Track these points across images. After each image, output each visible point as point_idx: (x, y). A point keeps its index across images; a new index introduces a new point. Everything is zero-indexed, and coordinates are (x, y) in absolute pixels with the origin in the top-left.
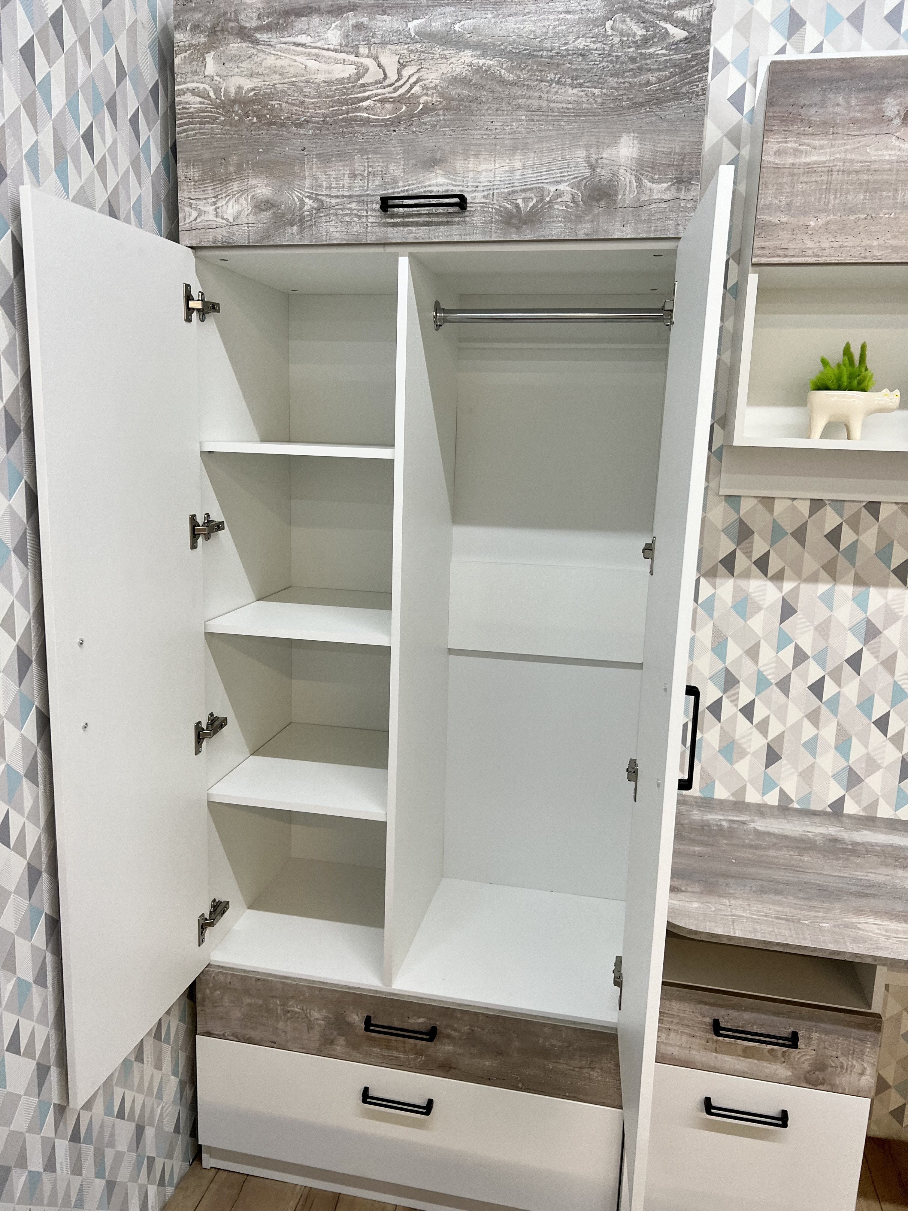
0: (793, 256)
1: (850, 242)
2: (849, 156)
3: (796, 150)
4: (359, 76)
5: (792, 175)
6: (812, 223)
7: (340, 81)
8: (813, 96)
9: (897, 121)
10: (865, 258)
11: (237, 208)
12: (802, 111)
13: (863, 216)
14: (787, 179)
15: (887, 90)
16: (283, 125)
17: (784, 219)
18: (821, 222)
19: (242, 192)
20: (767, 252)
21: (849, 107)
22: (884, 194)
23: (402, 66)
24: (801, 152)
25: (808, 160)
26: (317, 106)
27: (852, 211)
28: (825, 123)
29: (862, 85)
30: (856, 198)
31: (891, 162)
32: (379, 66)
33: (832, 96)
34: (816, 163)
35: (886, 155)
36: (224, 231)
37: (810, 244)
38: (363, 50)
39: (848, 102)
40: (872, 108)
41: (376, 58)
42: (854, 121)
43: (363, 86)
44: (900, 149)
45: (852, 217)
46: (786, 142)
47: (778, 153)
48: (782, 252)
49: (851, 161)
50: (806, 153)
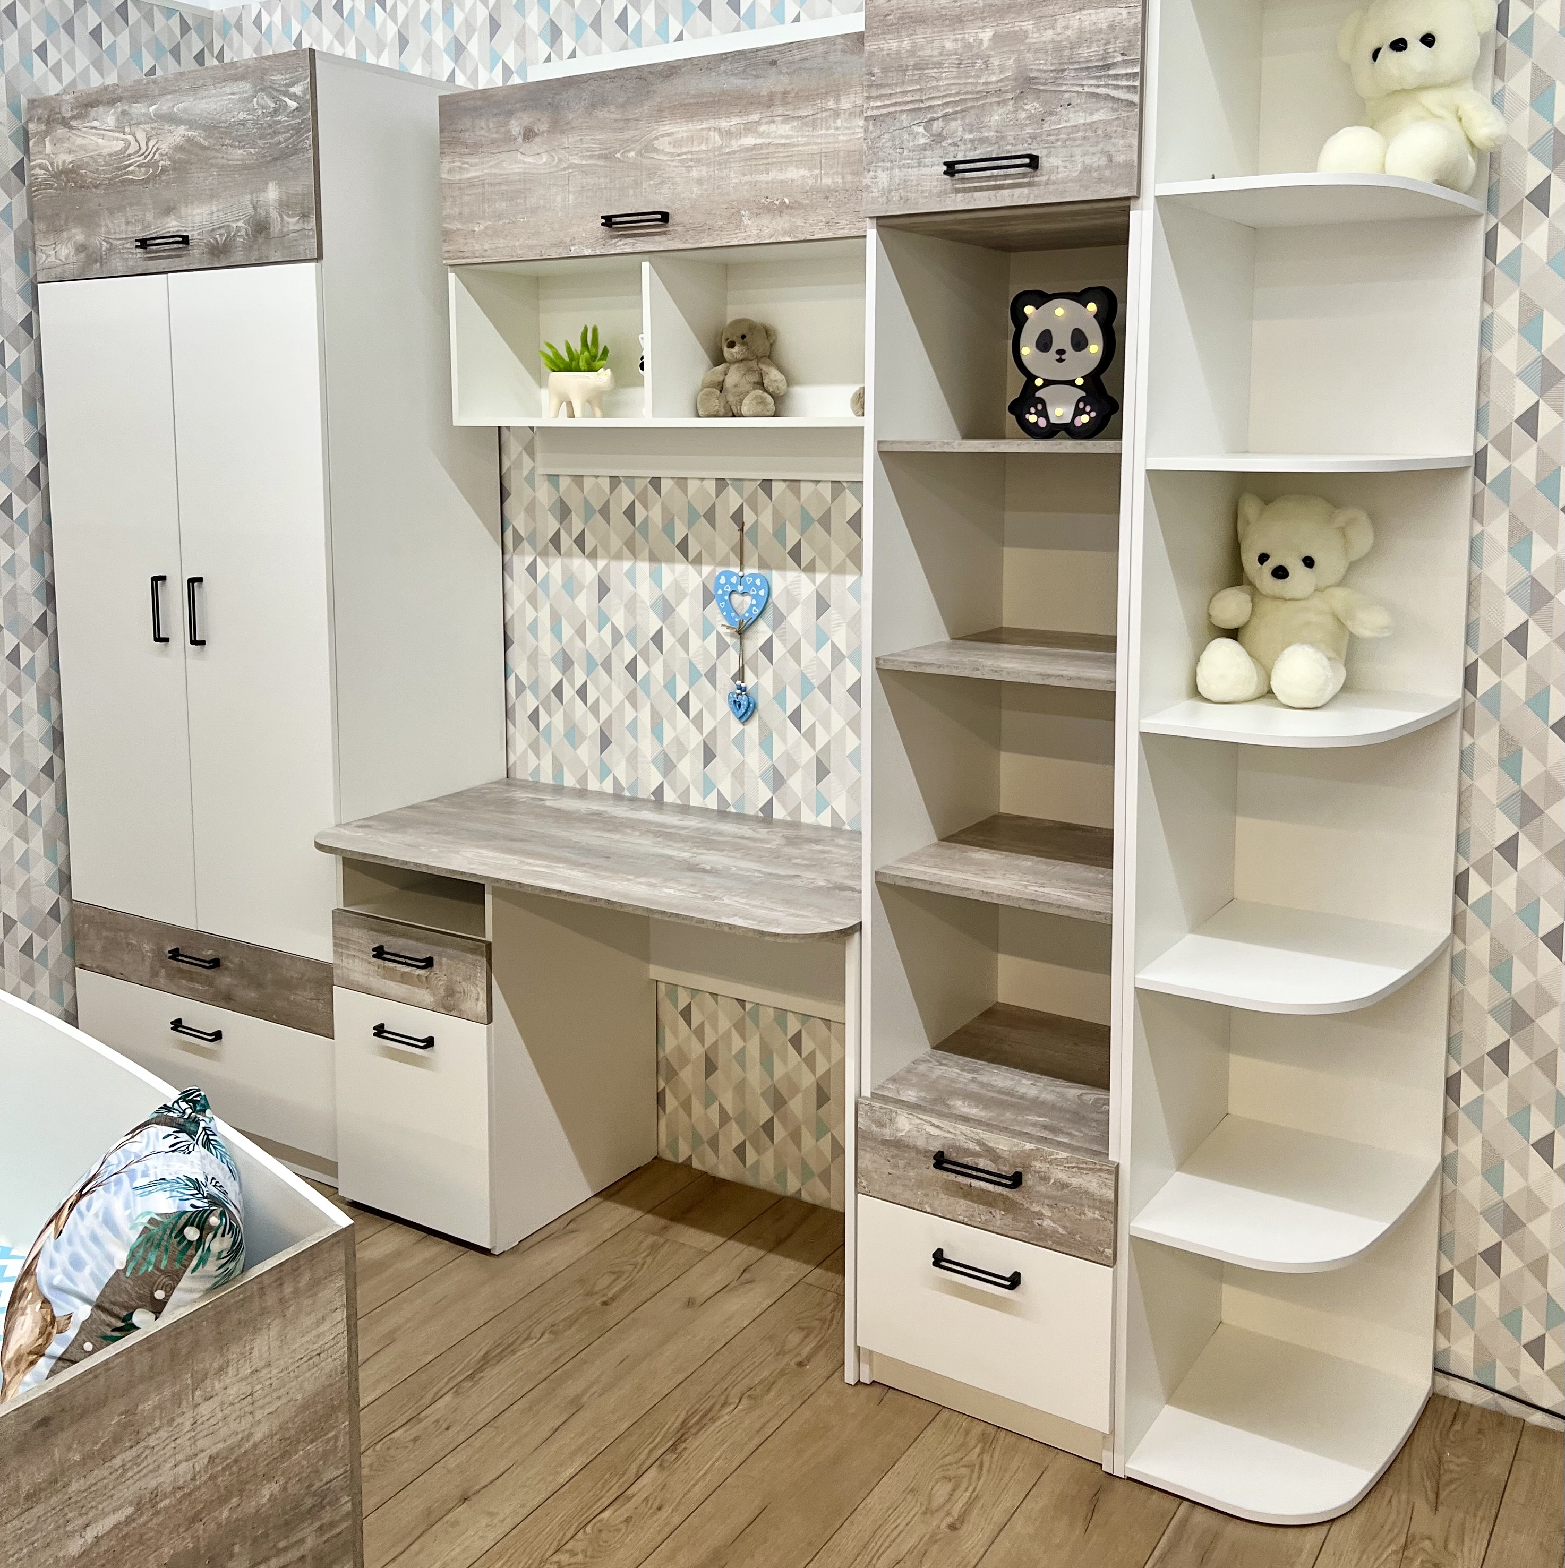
0: (468, 257)
1: (501, 243)
2: (493, 171)
3: (460, 168)
4: (126, 149)
5: (460, 188)
6: (477, 229)
7: (116, 153)
8: (466, 122)
9: (520, 139)
10: (512, 256)
11: (67, 251)
12: (461, 135)
13: (507, 221)
14: (457, 193)
15: (510, 114)
16: (88, 187)
17: (459, 226)
18: (482, 227)
19: (69, 239)
20: (451, 255)
21: (489, 130)
22: (519, 201)
23: (148, 140)
24: (464, 169)
25: (469, 176)
26: (105, 172)
27: (499, 217)
28: (475, 144)
29: (495, 111)
30: (502, 205)
31: (519, 174)
32: (136, 140)
33: (477, 121)
34: (474, 178)
35: (517, 168)
36: (59, 269)
37: (477, 247)
38: (127, 130)
39: (488, 126)
40: (503, 130)
41: (134, 135)
42: (493, 142)
43: (129, 155)
44: (524, 163)
45: (500, 223)
46: (454, 162)
47: (450, 171)
48: (460, 255)
49: (495, 174)
50: (467, 169)
